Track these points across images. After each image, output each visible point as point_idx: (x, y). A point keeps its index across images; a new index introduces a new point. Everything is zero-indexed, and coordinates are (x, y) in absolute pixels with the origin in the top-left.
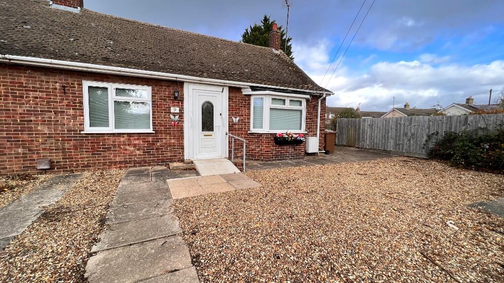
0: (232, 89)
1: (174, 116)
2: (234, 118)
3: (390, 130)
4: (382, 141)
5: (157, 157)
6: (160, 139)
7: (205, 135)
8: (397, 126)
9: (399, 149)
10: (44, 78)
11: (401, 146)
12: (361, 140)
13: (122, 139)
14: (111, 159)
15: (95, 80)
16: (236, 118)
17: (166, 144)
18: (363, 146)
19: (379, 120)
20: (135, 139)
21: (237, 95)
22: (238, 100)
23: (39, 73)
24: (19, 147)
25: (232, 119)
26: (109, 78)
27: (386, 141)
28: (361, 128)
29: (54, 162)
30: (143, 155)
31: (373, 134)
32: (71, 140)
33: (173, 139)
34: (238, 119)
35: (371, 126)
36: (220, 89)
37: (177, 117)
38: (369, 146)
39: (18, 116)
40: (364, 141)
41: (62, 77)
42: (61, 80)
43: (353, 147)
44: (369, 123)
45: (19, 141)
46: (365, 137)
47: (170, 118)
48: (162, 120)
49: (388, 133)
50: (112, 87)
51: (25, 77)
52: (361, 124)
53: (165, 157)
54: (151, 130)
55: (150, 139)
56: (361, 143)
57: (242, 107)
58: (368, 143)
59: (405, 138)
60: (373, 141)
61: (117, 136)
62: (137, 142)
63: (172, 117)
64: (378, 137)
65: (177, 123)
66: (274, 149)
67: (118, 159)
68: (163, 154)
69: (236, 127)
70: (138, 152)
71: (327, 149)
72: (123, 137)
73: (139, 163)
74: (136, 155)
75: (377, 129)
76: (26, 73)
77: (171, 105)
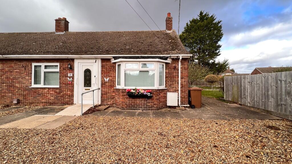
0: (103, 60)
1: (70, 78)
2: (105, 79)
3: (270, 87)
4: (262, 99)
5: (60, 101)
6: (63, 91)
7: (85, 90)
8: (277, 83)
9: (281, 110)
10: (19, 64)
11: (283, 107)
12: (243, 97)
13: (46, 91)
14: (40, 101)
15: (36, 62)
16: (106, 78)
17: (65, 94)
18: (245, 103)
19: (258, 76)
20: (51, 91)
21: (108, 63)
22: (108, 66)
23: (18, 62)
24: (10, 93)
25: (104, 80)
26: (41, 61)
27: (267, 100)
28: (243, 85)
29: (20, 100)
30: (54, 99)
31: (253, 92)
32: (26, 91)
33: (69, 91)
34: (108, 79)
35: (251, 83)
36: (94, 61)
37: (71, 79)
38: (250, 103)
39: (11, 80)
40: (245, 98)
41: (25, 62)
42: (24, 63)
43: (236, 103)
44: (249, 80)
45: (10, 90)
46: (246, 94)
47: (68, 80)
48: (64, 81)
49: (268, 91)
50: (43, 65)
51: (14, 63)
52: (242, 81)
53: (65, 101)
54: (58, 86)
55: (58, 91)
56: (243, 100)
57: (111, 71)
58: (249, 101)
59: (288, 98)
60: (253, 99)
61: (43, 89)
62: (52, 92)
63: (68, 79)
64: (258, 95)
65: (71, 82)
66: (128, 101)
67: (43, 101)
68: (64, 100)
69: (107, 84)
70: (52, 98)
71: (193, 104)
72: (46, 90)
73: (53, 103)
74: (51, 99)
75: (257, 87)
76: (14, 62)
77: (68, 72)
